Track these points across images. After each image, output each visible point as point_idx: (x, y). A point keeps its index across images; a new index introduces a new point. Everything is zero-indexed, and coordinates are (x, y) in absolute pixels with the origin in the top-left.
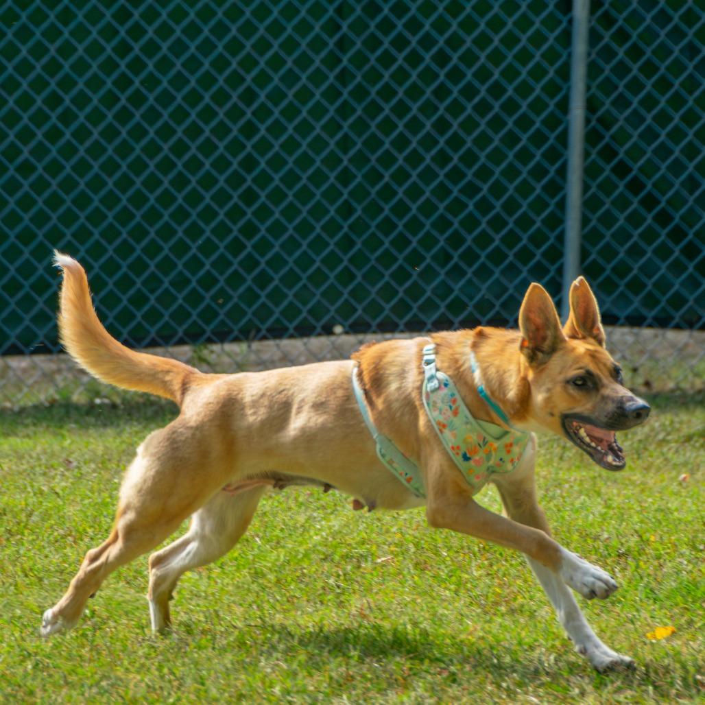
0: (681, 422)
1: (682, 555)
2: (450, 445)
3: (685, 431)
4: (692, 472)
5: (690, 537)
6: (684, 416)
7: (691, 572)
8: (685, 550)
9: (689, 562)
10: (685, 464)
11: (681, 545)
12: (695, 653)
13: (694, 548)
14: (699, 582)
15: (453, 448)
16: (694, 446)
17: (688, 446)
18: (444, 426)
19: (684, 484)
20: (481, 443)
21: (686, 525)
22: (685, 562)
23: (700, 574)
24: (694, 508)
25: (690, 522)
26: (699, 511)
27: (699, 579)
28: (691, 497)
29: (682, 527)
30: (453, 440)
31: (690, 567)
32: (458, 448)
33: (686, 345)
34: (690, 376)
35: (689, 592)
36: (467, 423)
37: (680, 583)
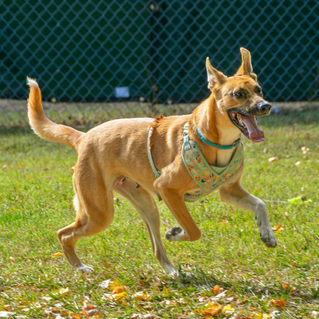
0: (4, 142)
1: (4, 202)
2: (195, 176)
3: (6, 145)
4: (9, 164)
5: (8, 194)
6: (5, 139)
7: (8, 210)
8: (5, 200)
9: (7, 205)
10: (6, 161)
11: (4, 198)
12: (9, 247)
13: (10, 199)
14: (12, 214)
15: (196, 178)
16: (10, 153)
17: (7, 152)
18: (192, 167)
19: (5, 170)
20: (211, 176)
21: (6, 188)
22: (6, 205)
23: (12, 211)
24: (10, 181)
25: (8, 187)
26: (12, 182)
27: (12, 213)
28: (9, 176)
29: (4, 189)
30: (197, 174)
31: (8, 208)
32: (199, 177)
33: (6, 106)
34: (8, 120)
35: (7, 219)
36: (205, 166)
37: (3, 215)
